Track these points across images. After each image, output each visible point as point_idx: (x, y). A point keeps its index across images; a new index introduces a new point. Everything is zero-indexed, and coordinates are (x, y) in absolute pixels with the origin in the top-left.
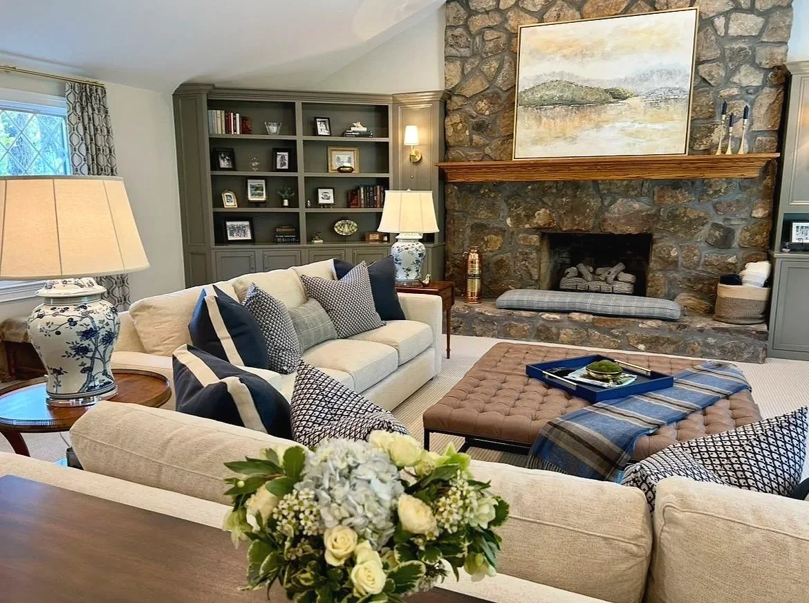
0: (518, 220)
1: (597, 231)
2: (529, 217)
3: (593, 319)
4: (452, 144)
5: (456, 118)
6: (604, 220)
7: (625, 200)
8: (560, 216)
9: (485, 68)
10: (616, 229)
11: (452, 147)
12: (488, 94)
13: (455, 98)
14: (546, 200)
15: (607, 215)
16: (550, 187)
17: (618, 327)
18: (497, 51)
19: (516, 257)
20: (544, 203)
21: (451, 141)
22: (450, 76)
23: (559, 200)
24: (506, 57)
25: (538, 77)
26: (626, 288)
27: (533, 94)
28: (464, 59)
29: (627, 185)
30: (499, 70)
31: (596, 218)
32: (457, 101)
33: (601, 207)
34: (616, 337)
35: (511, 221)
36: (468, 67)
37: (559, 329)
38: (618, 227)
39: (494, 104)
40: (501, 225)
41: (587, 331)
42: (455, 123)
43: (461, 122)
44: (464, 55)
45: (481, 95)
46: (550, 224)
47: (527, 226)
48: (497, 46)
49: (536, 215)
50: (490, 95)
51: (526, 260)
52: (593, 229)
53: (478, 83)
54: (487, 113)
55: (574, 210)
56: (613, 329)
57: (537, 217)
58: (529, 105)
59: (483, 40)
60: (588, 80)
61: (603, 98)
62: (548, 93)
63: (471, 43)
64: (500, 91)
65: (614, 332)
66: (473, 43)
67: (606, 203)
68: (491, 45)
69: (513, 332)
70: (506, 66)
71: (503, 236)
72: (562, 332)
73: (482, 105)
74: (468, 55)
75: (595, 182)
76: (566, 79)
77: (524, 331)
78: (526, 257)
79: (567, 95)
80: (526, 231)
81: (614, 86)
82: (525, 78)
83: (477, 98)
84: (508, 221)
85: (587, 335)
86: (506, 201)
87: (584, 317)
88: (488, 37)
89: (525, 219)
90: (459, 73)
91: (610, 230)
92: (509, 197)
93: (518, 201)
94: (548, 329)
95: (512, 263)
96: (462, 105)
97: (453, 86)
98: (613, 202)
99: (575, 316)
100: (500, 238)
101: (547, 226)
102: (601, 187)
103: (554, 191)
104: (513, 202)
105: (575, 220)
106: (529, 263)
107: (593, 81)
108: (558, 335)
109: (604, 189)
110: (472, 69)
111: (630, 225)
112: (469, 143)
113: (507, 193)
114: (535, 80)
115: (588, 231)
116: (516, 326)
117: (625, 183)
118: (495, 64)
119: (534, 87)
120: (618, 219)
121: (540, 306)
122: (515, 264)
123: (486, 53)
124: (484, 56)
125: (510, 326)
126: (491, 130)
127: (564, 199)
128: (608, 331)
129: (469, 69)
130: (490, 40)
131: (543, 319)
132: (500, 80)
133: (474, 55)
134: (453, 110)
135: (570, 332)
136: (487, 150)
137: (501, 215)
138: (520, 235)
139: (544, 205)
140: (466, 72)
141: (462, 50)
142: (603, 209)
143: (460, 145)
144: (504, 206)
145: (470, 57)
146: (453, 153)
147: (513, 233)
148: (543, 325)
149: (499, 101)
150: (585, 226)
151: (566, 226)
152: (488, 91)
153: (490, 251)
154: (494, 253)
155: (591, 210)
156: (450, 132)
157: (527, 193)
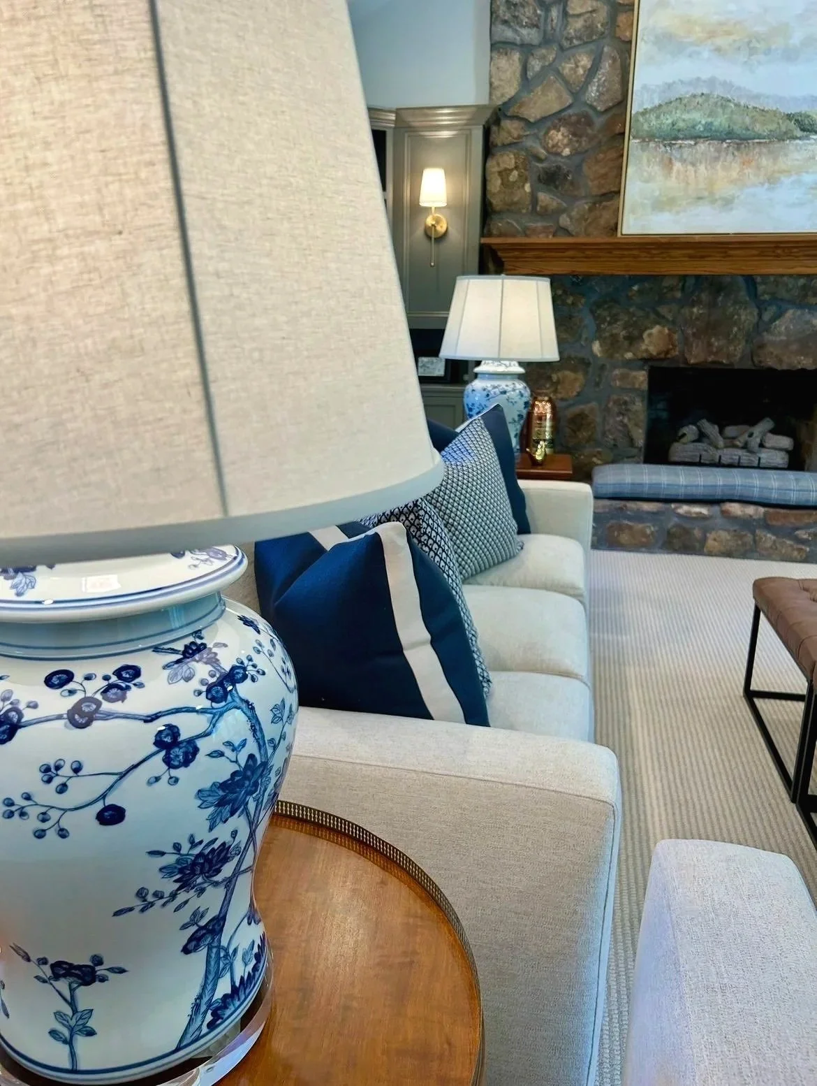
0: (612, 345)
1: (748, 365)
2: (633, 339)
3: (765, 514)
4: (498, 208)
5: (507, 160)
6: (762, 346)
7: (799, 312)
8: (686, 339)
9: (567, 68)
10: (780, 361)
11: (499, 212)
12: (570, 116)
13: (506, 124)
14: (663, 310)
15: (767, 337)
16: (671, 289)
17: (807, 526)
18: (590, 37)
19: (607, 410)
20: (658, 314)
21: (496, 202)
22: (500, 80)
23: (686, 311)
24: (606, 49)
25: (669, 86)
26: (780, 459)
27: (658, 117)
28: (527, 49)
29: (804, 287)
30: (592, 72)
31: (747, 341)
32: (510, 128)
33: (758, 324)
34: (803, 542)
35: (601, 346)
36: (536, 65)
37: (706, 531)
38: (785, 359)
39: (581, 136)
40: (582, 354)
41: (754, 533)
42: (506, 169)
43: (516, 168)
44: (527, 40)
45: (555, 119)
46: (667, 352)
47: (629, 355)
48: (590, 28)
49: (645, 335)
50: (574, 119)
51: (623, 415)
52: (742, 359)
53: (552, 95)
54: (567, 152)
55: (710, 328)
56: (798, 529)
57: (647, 341)
58: (651, 137)
59: (565, 14)
60: (757, 97)
61: (784, 129)
62: (686, 116)
63: (542, 20)
64: (591, 112)
65: (803, 534)
66: (546, 20)
67: (766, 316)
68: (579, 24)
69: (625, 538)
70: (606, 65)
71: (586, 373)
72: (711, 536)
73: (558, 136)
74: (536, 42)
75: (750, 280)
76: (719, 92)
77: (645, 535)
78: (624, 408)
79: (720, 121)
80: (628, 364)
81: (804, 109)
82: (645, 87)
83: (549, 124)
84: (596, 347)
85: (755, 541)
86: (592, 312)
87: (751, 510)
88: (573, 9)
89: (626, 343)
90: (518, 74)
91: (770, 362)
92: (598, 305)
93: (614, 311)
94: (687, 532)
95: (598, 420)
96: (519, 137)
97: (505, 99)
98: (778, 316)
99: (735, 509)
100: (580, 376)
101: (662, 356)
102: (761, 288)
103: (679, 295)
104: (605, 313)
105: (710, 345)
106: (629, 419)
107: (768, 97)
108: (705, 539)
109: (764, 292)
110: (543, 68)
111: (806, 355)
112: (530, 207)
113: (594, 298)
114: (664, 92)
115: (732, 364)
116: (630, 528)
117: (802, 281)
118: (585, 61)
119: (660, 106)
120: (786, 345)
121: (672, 492)
122: (604, 418)
123: (570, 39)
124: (566, 44)
125: (621, 528)
126: (572, 183)
127: (695, 310)
128: (790, 533)
129: (537, 68)
130: (579, 16)
131: (679, 516)
132: (593, 92)
133: (546, 41)
134: (504, 146)
135: (724, 535)
136: (564, 220)
137: (584, 336)
138: (617, 372)
139: (660, 319)
140: (530, 74)
141: (524, 32)
142: (761, 327)
143: (512, 208)
144: (588, 320)
145: (540, 46)
146: (498, 224)
147: (603, 367)
148: (677, 526)
149: (589, 131)
150: (729, 356)
151: (696, 355)
152: (570, 111)
153: (562, 399)
154: (571, 402)
155: (739, 329)
156: (495, 185)
157: (629, 298)
